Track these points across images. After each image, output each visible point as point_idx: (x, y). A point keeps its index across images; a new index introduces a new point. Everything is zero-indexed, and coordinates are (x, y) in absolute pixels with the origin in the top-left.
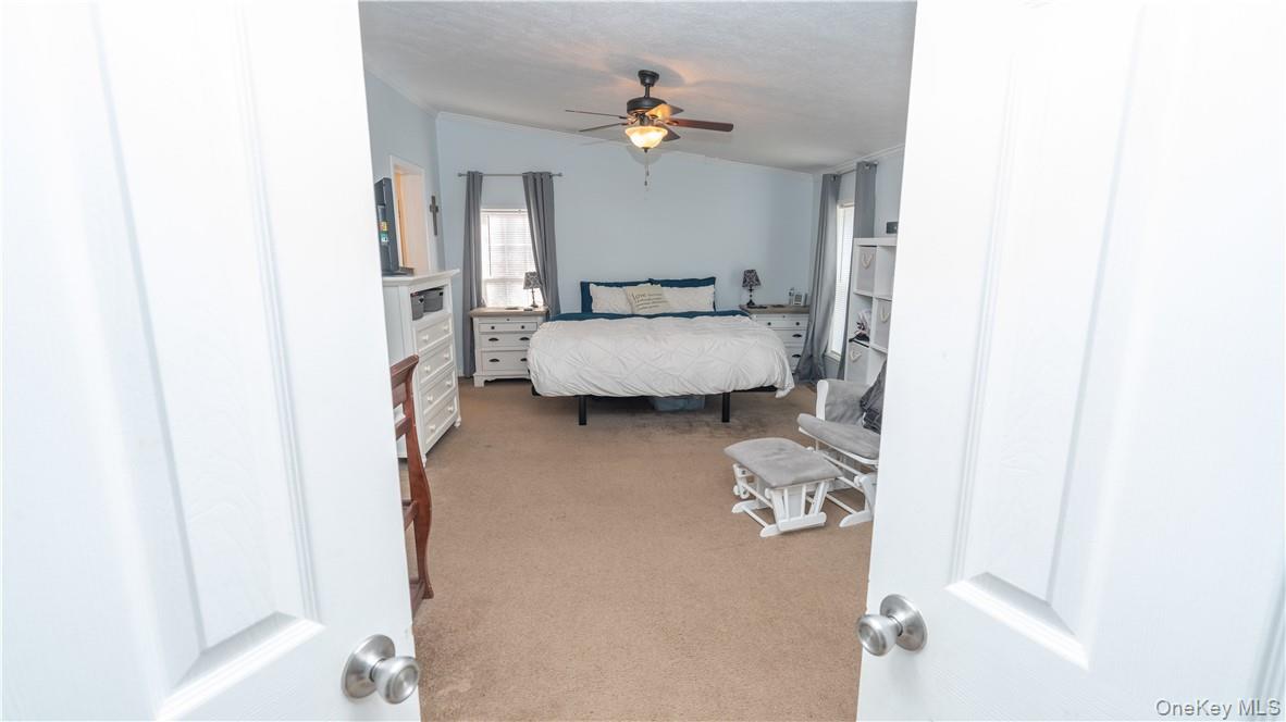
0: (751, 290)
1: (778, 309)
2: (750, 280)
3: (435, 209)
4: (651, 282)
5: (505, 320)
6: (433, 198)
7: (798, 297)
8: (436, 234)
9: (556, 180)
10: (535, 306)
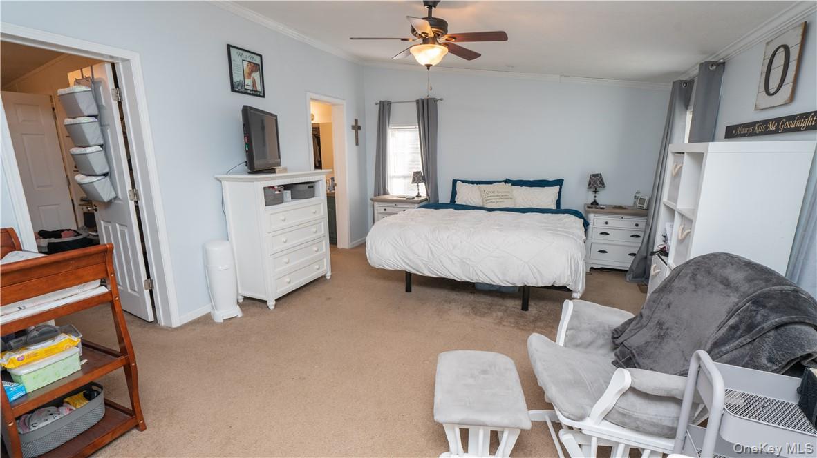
0: (595, 192)
1: (618, 210)
2: (596, 182)
3: (357, 127)
4: (507, 181)
5: (393, 205)
6: (356, 121)
7: (642, 200)
8: (357, 144)
9: (439, 103)
10: (418, 196)
